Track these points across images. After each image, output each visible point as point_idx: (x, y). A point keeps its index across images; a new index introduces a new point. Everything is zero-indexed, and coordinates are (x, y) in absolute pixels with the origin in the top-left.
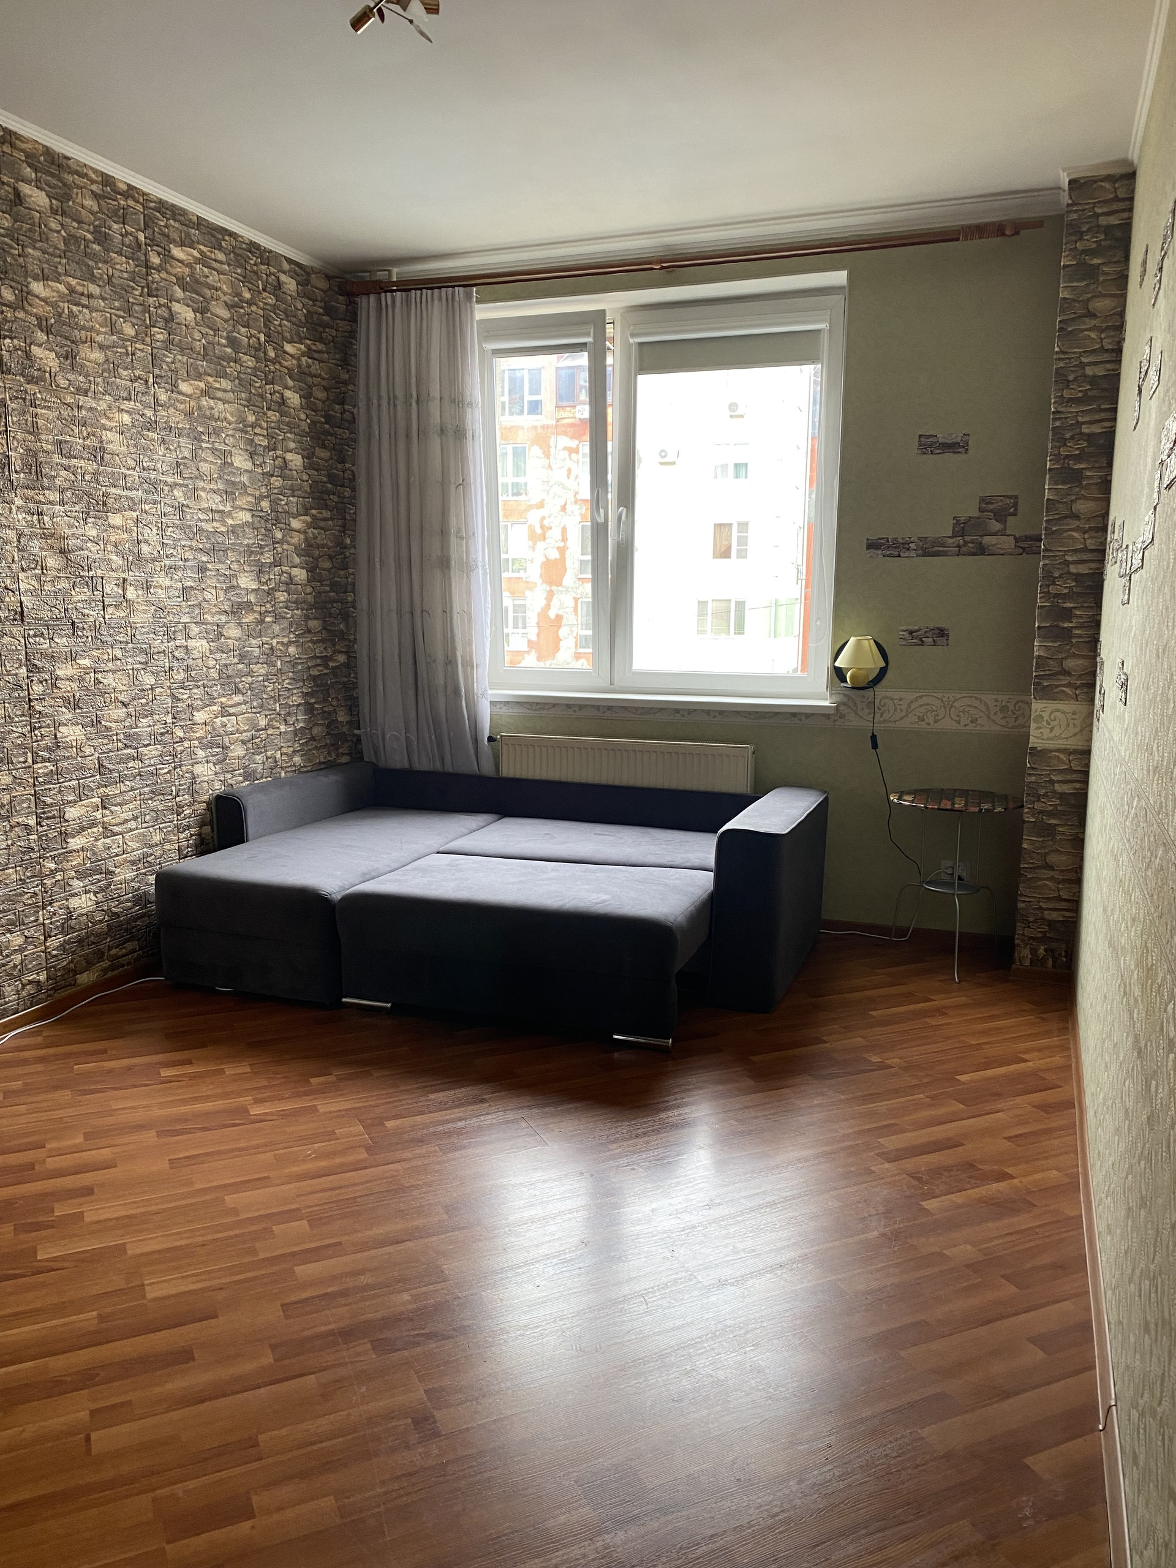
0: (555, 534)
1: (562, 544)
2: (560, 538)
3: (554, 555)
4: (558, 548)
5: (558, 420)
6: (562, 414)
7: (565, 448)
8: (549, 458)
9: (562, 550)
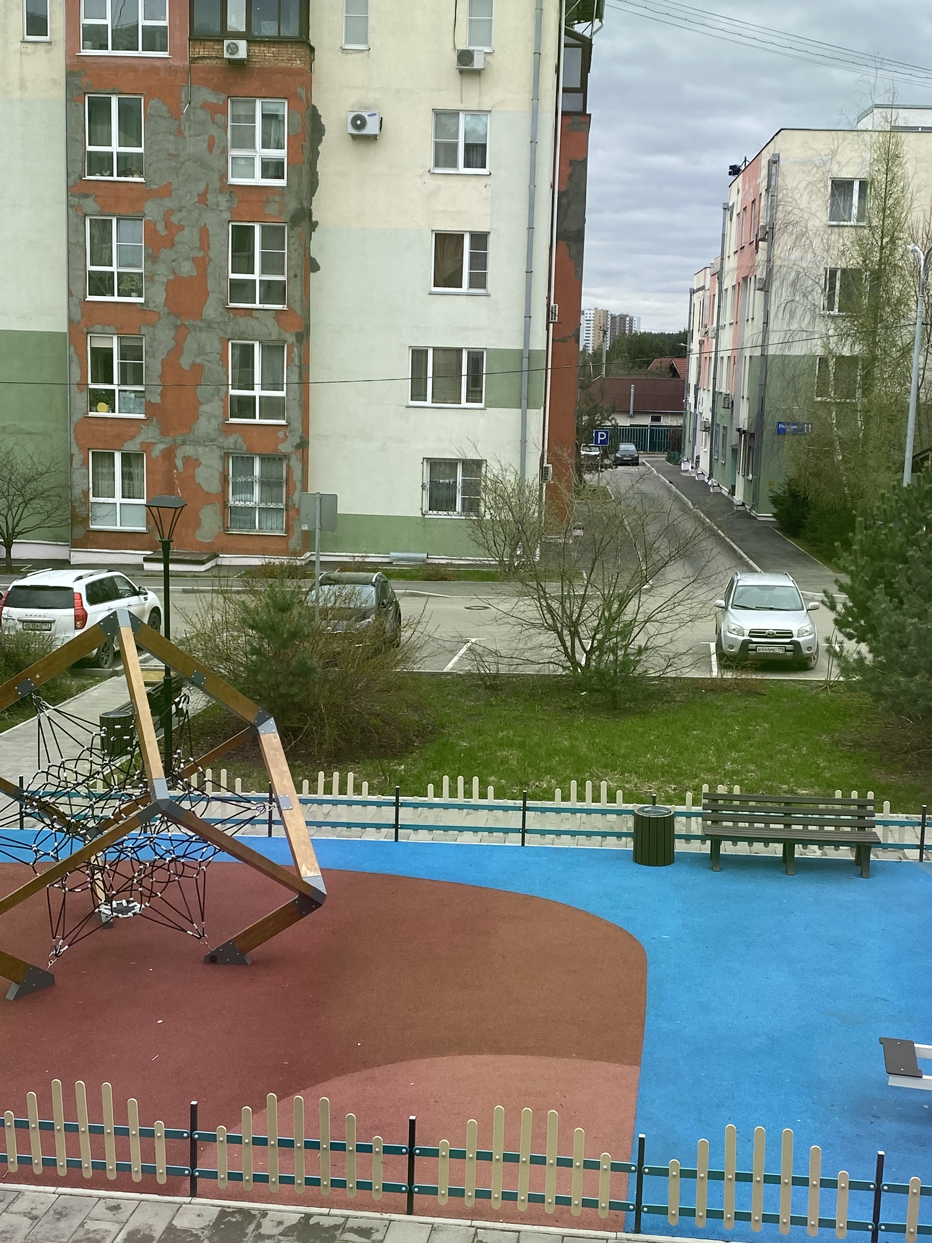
0: (188, 236)
1: (200, 254)
2: (197, 244)
3: (187, 269)
4: (194, 260)
5: (193, 60)
6: (201, 51)
7: (205, 106)
8: (178, 119)
9: (202, 264)
